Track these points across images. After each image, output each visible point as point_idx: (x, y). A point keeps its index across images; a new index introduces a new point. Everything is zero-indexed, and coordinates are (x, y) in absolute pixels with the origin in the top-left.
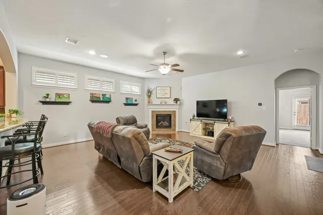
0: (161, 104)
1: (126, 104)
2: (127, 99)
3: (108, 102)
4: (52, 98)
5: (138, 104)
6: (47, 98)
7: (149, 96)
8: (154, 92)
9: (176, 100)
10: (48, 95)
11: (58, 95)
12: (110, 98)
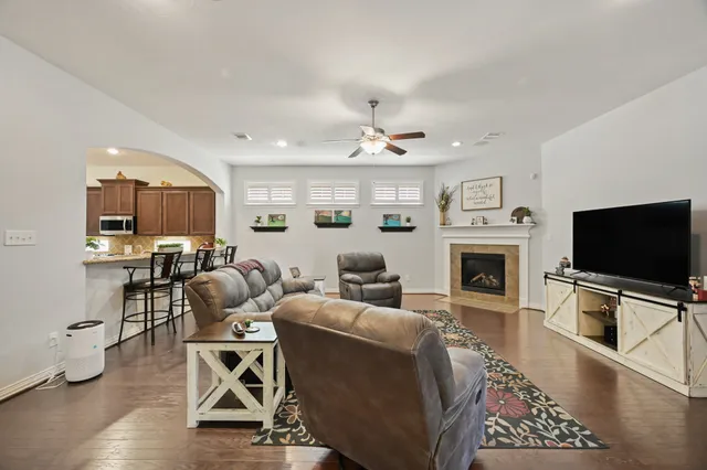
0: (473, 227)
1: (383, 229)
2: (386, 217)
3: (346, 225)
4: (265, 223)
5: (414, 228)
6: (258, 222)
7: (444, 208)
8: (456, 198)
9: (520, 213)
10: (259, 218)
11: (272, 218)
12: (350, 219)
